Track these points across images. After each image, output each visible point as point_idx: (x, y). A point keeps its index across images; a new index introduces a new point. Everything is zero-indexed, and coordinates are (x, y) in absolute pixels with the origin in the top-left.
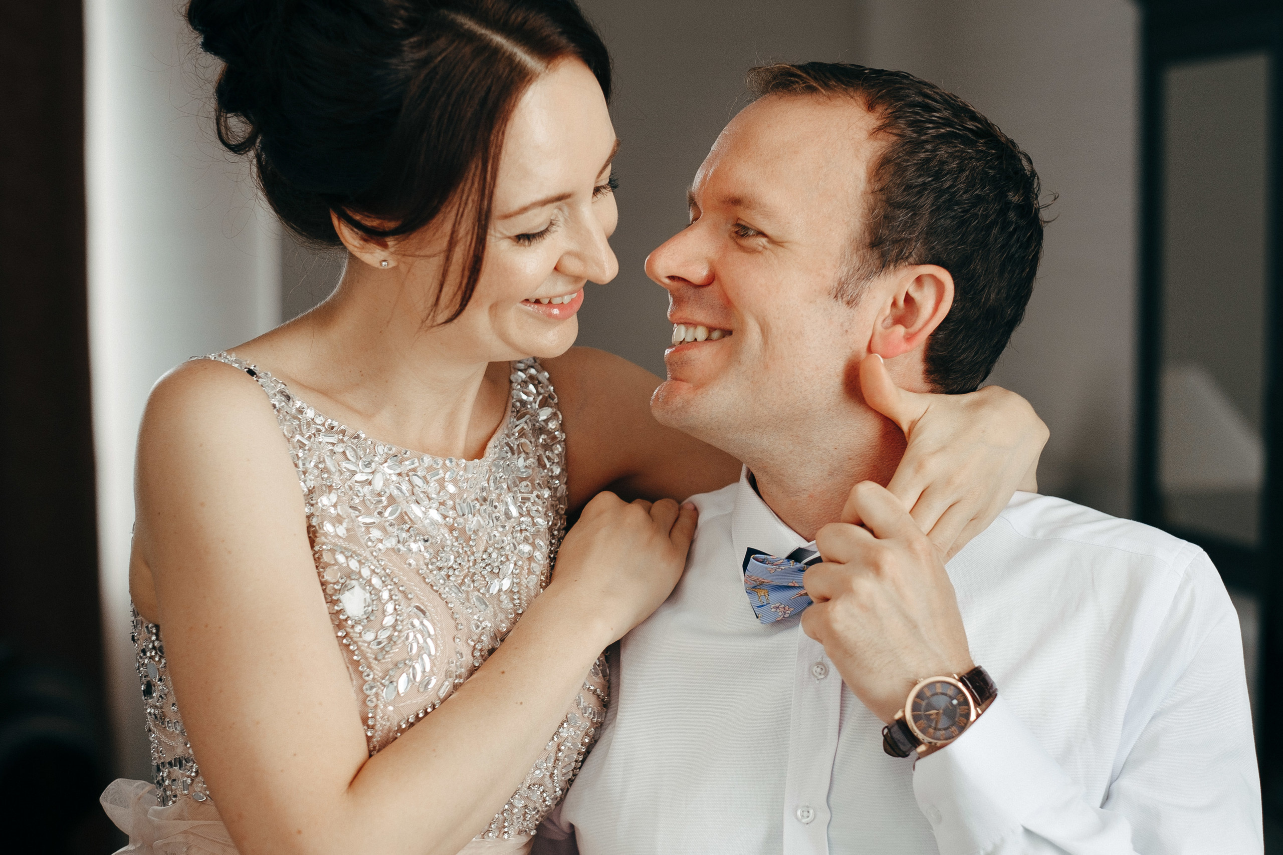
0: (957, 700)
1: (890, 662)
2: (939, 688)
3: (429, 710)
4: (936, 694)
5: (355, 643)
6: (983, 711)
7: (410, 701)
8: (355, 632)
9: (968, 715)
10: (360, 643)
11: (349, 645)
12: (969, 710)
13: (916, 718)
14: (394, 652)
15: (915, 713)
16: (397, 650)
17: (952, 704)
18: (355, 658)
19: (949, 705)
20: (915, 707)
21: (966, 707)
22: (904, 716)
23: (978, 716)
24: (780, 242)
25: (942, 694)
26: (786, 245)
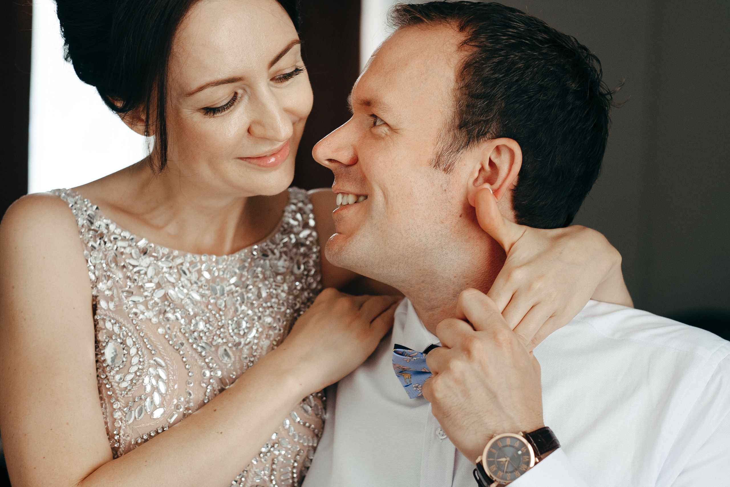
0: (522, 451)
1: (475, 422)
2: (508, 442)
3: (160, 431)
4: (507, 446)
5: (110, 383)
6: (540, 461)
7: (144, 425)
8: (110, 375)
9: (528, 463)
10: (113, 383)
11: (107, 384)
12: (529, 459)
13: (489, 464)
14: (134, 390)
15: (491, 459)
16: (137, 389)
17: (517, 454)
18: (109, 393)
19: (515, 455)
20: (490, 455)
21: (528, 457)
22: (481, 461)
23: (536, 463)
24: (395, 130)
25: (510, 446)
26: (399, 131)
